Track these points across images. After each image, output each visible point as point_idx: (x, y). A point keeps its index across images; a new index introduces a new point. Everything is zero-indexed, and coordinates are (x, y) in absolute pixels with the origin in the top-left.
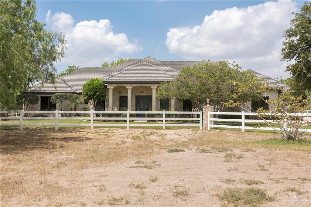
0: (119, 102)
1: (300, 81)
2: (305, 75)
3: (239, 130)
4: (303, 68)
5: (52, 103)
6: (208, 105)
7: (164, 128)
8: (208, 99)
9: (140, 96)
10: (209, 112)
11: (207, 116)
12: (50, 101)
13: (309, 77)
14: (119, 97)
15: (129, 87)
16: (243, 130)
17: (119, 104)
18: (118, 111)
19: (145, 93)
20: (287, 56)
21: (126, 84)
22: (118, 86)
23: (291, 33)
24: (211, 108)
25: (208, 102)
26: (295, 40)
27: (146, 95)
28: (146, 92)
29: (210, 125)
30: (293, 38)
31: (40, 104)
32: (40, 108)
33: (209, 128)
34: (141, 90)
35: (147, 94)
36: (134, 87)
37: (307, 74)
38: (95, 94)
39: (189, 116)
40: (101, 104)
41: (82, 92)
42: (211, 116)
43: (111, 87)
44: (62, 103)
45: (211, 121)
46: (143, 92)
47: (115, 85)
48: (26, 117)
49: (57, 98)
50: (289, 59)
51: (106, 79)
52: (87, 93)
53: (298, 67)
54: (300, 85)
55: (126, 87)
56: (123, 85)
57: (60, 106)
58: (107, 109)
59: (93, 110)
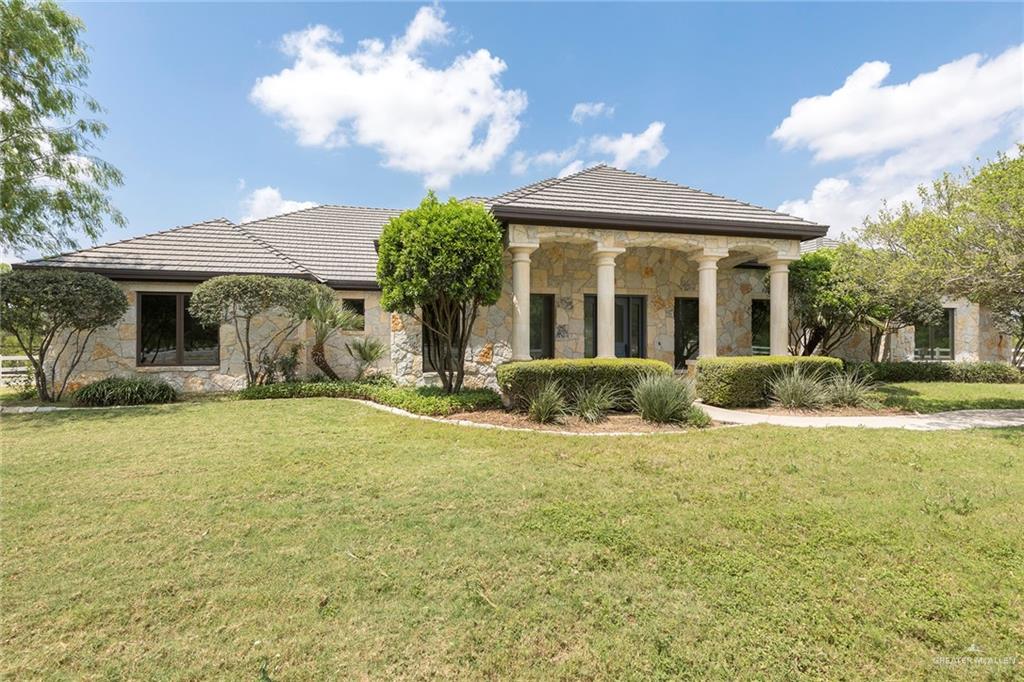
5: (200, 319)
12: (186, 313)
15: (609, 248)
19: (620, 283)
21: (597, 233)
31: (133, 329)
43: (525, 240)
44: (252, 321)
47: (548, 234)
49: (227, 297)
55: (594, 244)
56: (581, 235)
57: (243, 338)
59: (409, 355)
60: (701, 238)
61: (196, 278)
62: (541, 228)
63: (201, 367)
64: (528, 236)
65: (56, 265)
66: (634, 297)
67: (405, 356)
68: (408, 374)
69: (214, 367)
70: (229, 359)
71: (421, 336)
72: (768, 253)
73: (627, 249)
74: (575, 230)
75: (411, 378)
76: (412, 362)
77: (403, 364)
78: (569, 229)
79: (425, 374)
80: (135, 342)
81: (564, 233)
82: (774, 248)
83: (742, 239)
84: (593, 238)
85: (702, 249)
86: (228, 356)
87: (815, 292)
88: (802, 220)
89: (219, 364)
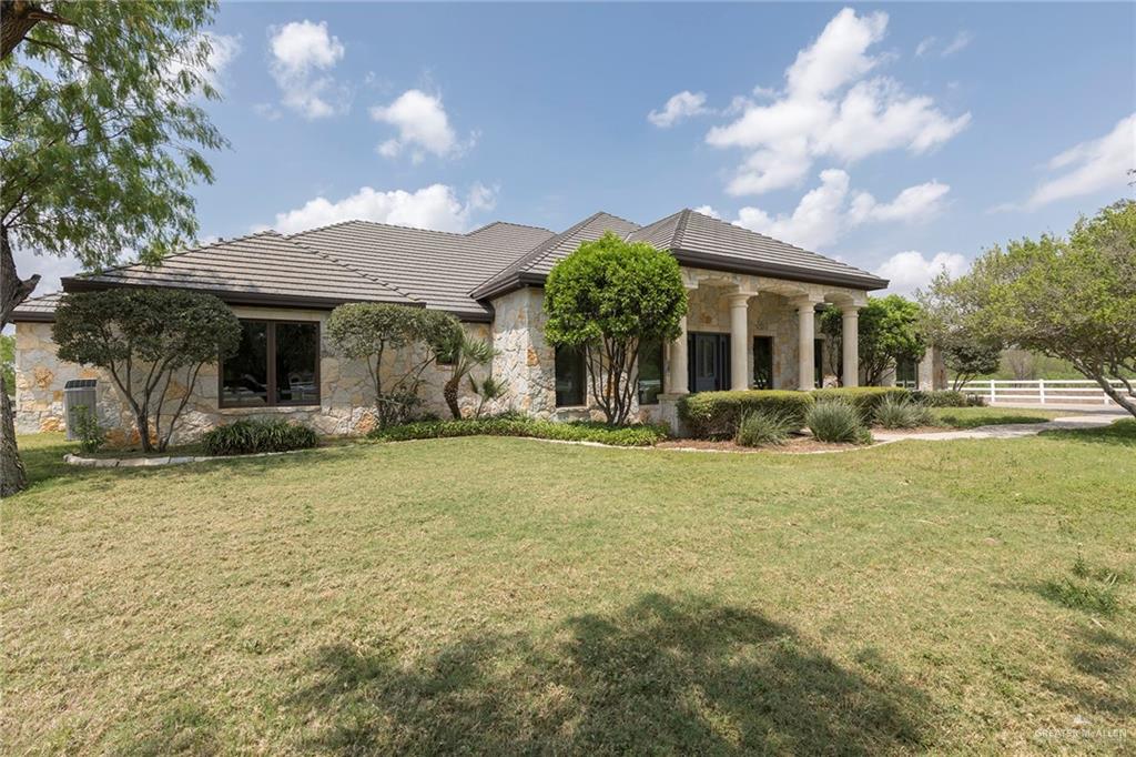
9: (702, 333)
15: (747, 291)
19: (714, 321)
27: (718, 330)
28: (717, 319)
34: (703, 310)
35: (720, 326)
43: (689, 284)
46: (708, 320)
47: (704, 276)
59: (544, 390)
60: (807, 285)
61: (326, 306)
62: (699, 271)
63: (299, 407)
64: (690, 278)
65: (113, 280)
66: (723, 335)
67: (540, 392)
68: (543, 410)
69: (313, 408)
70: (331, 398)
71: (554, 371)
72: (844, 300)
73: (760, 292)
74: (723, 274)
75: (545, 413)
76: (546, 397)
77: (539, 400)
78: (718, 273)
79: (558, 410)
80: (217, 378)
81: (716, 275)
82: (852, 297)
83: (833, 288)
84: (735, 282)
85: (807, 295)
86: (330, 394)
87: (878, 334)
88: (868, 274)
89: (319, 404)
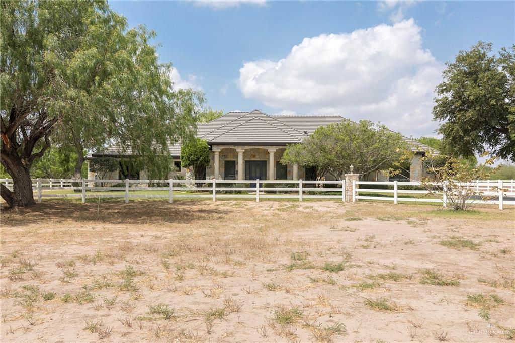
0: (224, 169)
1: (455, 145)
2: (461, 138)
3: (391, 202)
4: (458, 130)
6: (352, 174)
7: (301, 200)
8: (352, 166)
9: (252, 161)
10: (354, 181)
11: (352, 186)
13: (466, 140)
14: (224, 162)
15: (240, 150)
16: (396, 202)
17: (224, 171)
18: (243, 179)
19: (257, 157)
20: (439, 115)
21: (236, 147)
22: (226, 149)
23: (444, 87)
24: (356, 177)
25: (352, 170)
26: (449, 95)
27: (259, 160)
28: (259, 156)
29: (355, 197)
30: (445, 94)
31: (118, 171)
32: (117, 176)
33: (354, 201)
34: (252, 153)
35: (260, 158)
36: (245, 150)
37: (463, 137)
38: (198, 159)
39: (314, 185)
40: (201, 171)
41: (180, 155)
42: (356, 185)
43: (216, 150)
45: (356, 192)
46: (254, 156)
47: (222, 147)
48: (102, 186)
50: (442, 119)
51: (211, 139)
52: (188, 158)
53: (453, 128)
54: (456, 150)
55: (236, 149)
56: (233, 147)
58: (208, 178)
60: (267, 147)
81: (227, 147)
83: (280, 146)
